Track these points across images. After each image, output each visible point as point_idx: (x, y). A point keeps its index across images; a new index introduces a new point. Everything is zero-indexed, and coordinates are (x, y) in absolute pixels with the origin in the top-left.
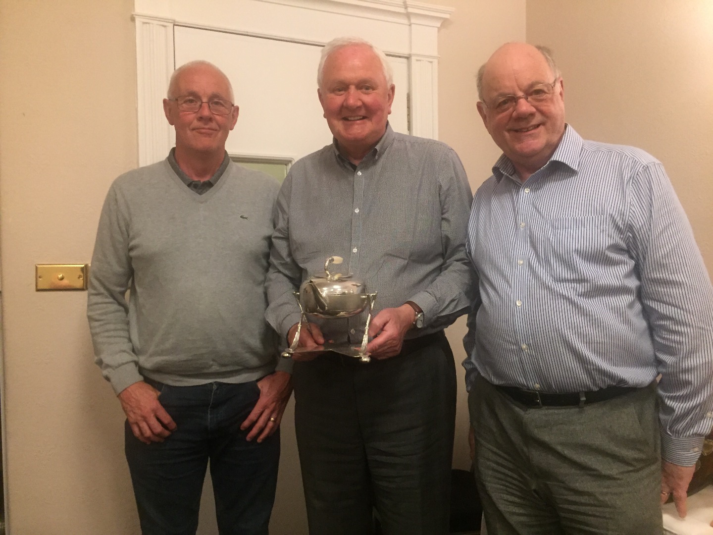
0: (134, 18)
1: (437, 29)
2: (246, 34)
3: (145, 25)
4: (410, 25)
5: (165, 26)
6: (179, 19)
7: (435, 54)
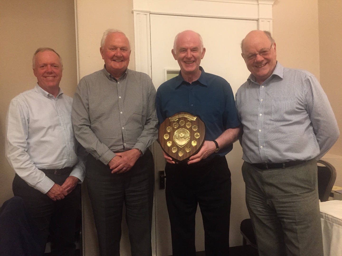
0: (133, 12)
1: (272, 5)
2: (181, 15)
3: (138, 15)
4: (258, 5)
5: (146, 15)
6: (152, 11)
7: (271, 17)
